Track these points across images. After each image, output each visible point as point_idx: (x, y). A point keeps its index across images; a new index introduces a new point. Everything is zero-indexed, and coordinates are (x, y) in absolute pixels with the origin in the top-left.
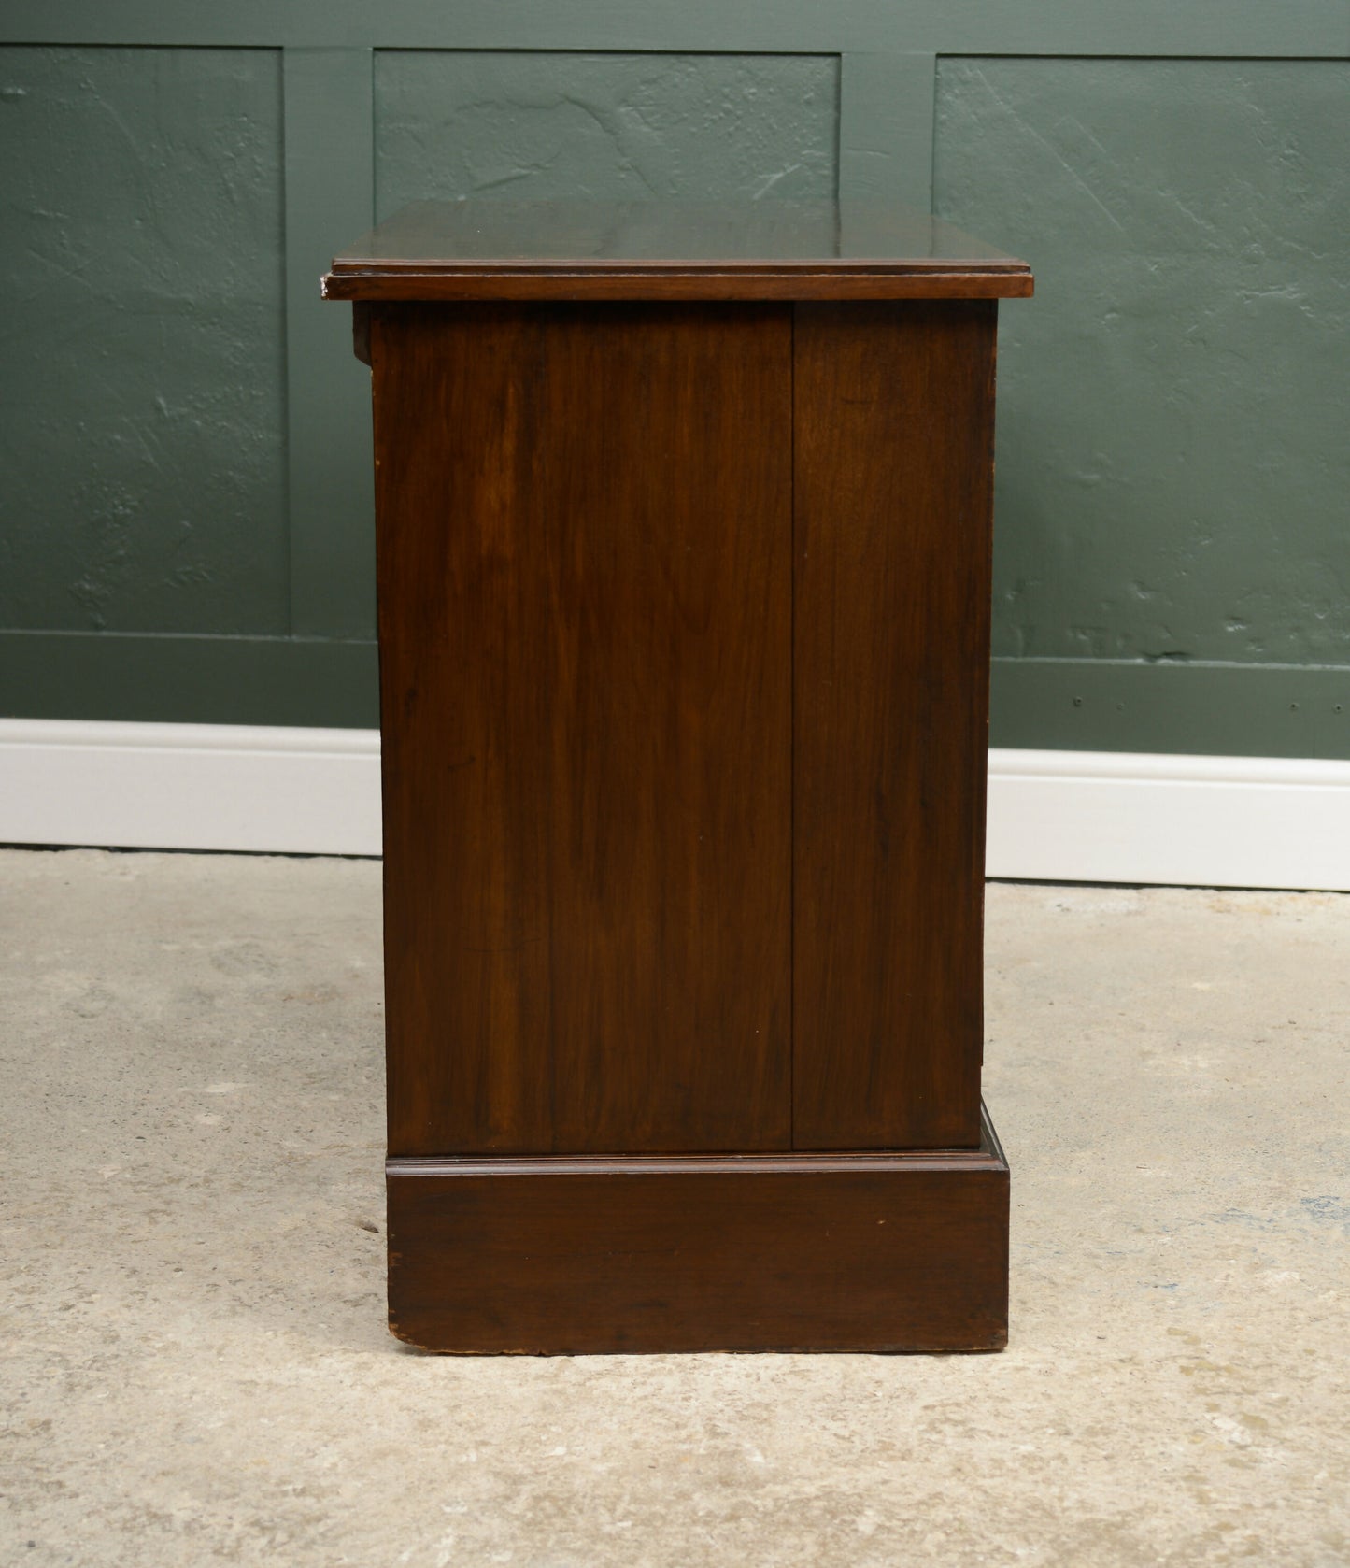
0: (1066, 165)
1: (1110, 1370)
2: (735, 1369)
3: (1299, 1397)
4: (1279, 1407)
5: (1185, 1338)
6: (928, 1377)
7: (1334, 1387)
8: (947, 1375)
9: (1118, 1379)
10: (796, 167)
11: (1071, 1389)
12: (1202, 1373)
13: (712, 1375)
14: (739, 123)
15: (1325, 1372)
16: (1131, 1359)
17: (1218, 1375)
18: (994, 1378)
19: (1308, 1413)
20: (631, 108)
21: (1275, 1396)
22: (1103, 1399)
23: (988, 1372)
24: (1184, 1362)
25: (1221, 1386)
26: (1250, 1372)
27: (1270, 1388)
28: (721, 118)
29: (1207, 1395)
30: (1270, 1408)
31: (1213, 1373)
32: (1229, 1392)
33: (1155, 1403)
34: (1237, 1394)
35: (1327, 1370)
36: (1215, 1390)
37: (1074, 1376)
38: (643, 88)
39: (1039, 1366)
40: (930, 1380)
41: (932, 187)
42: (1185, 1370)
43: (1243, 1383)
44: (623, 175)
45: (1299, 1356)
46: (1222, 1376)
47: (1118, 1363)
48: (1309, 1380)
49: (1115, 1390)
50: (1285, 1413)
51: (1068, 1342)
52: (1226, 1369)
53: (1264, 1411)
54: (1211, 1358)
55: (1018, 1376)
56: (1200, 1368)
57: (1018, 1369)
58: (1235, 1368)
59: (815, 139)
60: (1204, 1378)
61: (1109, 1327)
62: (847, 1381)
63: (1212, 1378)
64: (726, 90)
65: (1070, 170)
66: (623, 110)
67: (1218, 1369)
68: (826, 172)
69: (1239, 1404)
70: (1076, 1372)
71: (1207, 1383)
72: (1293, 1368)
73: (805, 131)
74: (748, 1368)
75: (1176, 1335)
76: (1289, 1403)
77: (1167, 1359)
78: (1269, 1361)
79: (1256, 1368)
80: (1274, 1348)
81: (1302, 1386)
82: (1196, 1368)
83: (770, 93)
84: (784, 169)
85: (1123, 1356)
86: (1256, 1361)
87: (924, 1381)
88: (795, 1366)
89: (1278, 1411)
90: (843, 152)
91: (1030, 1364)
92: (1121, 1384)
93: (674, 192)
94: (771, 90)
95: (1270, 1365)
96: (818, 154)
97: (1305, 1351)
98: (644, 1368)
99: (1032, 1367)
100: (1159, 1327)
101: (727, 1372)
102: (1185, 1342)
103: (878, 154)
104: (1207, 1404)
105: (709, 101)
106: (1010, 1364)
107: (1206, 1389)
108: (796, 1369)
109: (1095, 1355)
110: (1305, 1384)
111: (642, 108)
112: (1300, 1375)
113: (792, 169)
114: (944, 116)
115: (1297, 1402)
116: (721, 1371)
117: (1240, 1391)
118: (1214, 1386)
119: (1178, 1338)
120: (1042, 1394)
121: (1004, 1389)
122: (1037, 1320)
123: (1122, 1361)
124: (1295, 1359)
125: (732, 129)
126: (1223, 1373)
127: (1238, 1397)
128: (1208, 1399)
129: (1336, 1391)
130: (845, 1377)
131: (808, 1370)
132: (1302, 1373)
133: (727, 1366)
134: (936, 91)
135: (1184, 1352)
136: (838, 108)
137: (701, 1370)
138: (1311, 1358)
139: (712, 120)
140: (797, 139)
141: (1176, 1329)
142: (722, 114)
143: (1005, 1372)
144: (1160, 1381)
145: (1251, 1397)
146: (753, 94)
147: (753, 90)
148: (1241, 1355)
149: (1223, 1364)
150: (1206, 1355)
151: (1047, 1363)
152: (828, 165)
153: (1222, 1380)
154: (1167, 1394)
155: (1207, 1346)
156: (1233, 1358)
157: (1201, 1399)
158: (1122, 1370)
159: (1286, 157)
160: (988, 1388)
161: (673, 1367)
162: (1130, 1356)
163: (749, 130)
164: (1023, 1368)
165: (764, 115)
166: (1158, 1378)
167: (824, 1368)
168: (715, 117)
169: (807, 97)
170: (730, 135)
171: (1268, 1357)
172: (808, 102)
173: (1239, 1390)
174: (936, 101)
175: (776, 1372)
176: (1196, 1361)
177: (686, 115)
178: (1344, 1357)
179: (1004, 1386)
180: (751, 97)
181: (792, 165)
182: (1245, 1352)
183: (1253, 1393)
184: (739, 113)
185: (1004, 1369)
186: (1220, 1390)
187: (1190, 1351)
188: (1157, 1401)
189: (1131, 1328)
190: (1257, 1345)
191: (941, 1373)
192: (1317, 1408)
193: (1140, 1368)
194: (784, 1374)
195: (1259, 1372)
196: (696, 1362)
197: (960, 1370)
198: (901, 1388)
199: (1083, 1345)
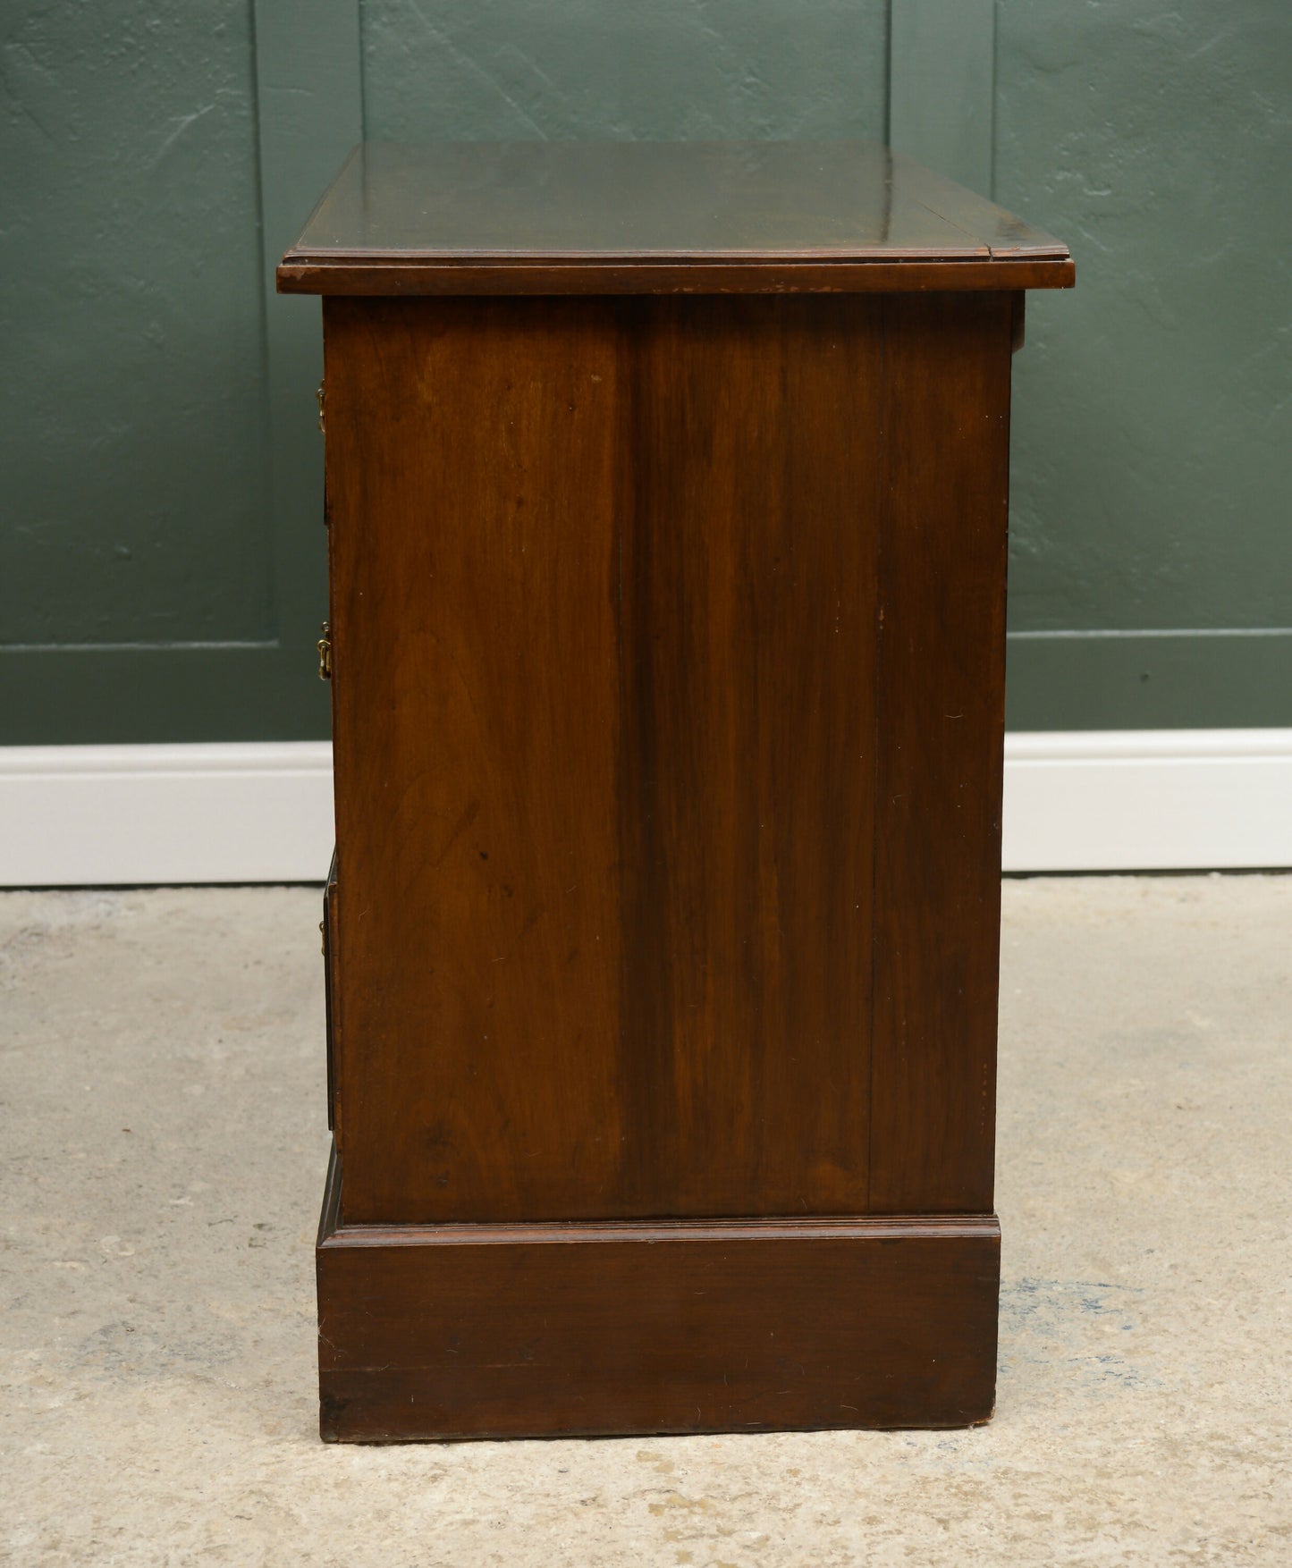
0: (509, 100)
1: (570, 1516)
2: (140, 1552)
3: (780, 1533)
4: (759, 1550)
5: (657, 1464)
6: (364, 1543)
7: (820, 1518)
8: (386, 1538)
9: (579, 1527)
10: (211, 107)
11: (525, 1546)
12: (673, 1511)
13: (112, 1562)
14: (142, 59)
15: (810, 1497)
16: (594, 1500)
17: (692, 1512)
18: (438, 1537)
19: (790, 1554)
20: (18, 45)
21: (754, 1535)
22: (561, 1556)
23: (433, 1529)
24: (654, 1498)
25: (693, 1528)
26: (726, 1506)
27: (748, 1526)
28: (122, 55)
29: (678, 1541)
30: (747, 1552)
31: (685, 1511)
32: (702, 1536)
33: (619, 1558)
34: (712, 1537)
35: (813, 1495)
36: (687, 1533)
37: (529, 1527)
38: (31, 21)
39: (490, 1517)
40: (366, 1546)
41: (364, 127)
42: (654, 1509)
43: (719, 1521)
44: (15, 121)
45: (782, 1478)
46: (695, 1513)
47: (578, 1505)
48: (791, 1510)
49: (575, 1542)
50: (765, 1558)
51: (525, 1480)
52: (701, 1504)
53: (740, 1556)
54: (684, 1490)
55: (466, 1532)
56: (671, 1505)
57: (466, 1523)
58: (711, 1501)
59: (229, 76)
60: (675, 1518)
61: (572, 1456)
62: (270, 1557)
63: (684, 1516)
64: (126, 22)
65: (514, 105)
66: (10, 47)
67: (691, 1504)
68: (245, 113)
69: (713, 1549)
70: (533, 1522)
71: (679, 1525)
72: (774, 1496)
73: (218, 67)
74: (155, 1548)
75: (647, 1460)
76: (769, 1543)
77: (635, 1495)
78: (748, 1489)
79: (734, 1499)
80: (755, 1470)
81: (784, 1520)
82: (666, 1506)
83: (177, 25)
84: (197, 111)
85: (585, 1496)
86: (735, 1489)
87: (359, 1549)
88: (211, 1541)
89: (757, 1556)
90: (262, 89)
91: (480, 1514)
92: (584, 1533)
93: (74, 139)
94: (177, 21)
95: (750, 1495)
96: (234, 93)
97: (790, 1471)
98: (34, 1558)
99: (483, 1518)
100: (628, 1451)
101: (130, 1557)
102: (657, 1470)
103: (301, 91)
104: (678, 1553)
105: (107, 36)
106: (458, 1517)
107: (678, 1532)
108: (212, 1545)
109: (555, 1496)
110: (786, 1516)
111: (32, 45)
112: (782, 1505)
113: (206, 110)
114: (371, 48)
115: (779, 1541)
116: (123, 1556)
117: (717, 1533)
118: (687, 1528)
119: (649, 1464)
120: (493, 1556)
121: (449, 1552)
122: (492, 1452)
123: (583, 1502)
124: (777, 1483)
125: (135, 66)
126: (696, 1509)
127: (712, 1541)
128: (680, 1547)
129: (821, 1522)
130: (269, 1550)
131: (226, 1546)
132: (785, 1501)
133: (131, 1549)
134: (361, 20)
135: (654, 1484)
136: (252, 39)
137: (100, 1557)
138: (795, 1480)
139: (112, 57)
140: (210, 76)
141: (647, 1453)
142: (123, 50)
143: (454, 1527)
144: (626, 1526)
145: (728, 1539)
146: (157, 26)
147: (157, 22)
148: (718, 1481)
149: (697, 1497)
150: (678, 1486)
151: (500, 1512)
152: (245, 104)
153: (696, 1519)
154: (633, 1544)
155: (681, 1472)
156: (708, 1487)
157: (673, 1546)
158: (584, 1516)
159: (748, 86)
160: (432, 1552)
161: (68, 1555)
162: (593, 1496)
163: (155, 66)
164: (474, 1522)
165: (170, 50)
166: (623, 1522)
167: (244, 1540)
168: (115, 53)
169: (217, 28)
170: (134, 72)
171: (747, 1483)
172: (220, 35)
173: (714, 1531)
174: (362, 30)
175: (187, 1551)
176: (668, 1495)
177: (82, 51)
178: (831, 1476)
179: (449, 1548)
180: (154, 30)
181: (205, 105)
182: (722, 1477)
183: (729, 1533)
184: (142, 48)
185: (451, 1524)
186: (692, 1533)
187: (660, 1482)
188: (622, 1554)
189: (598, 1455)
190: (736, 1468)
191: (378, 1535)
192: (800, 1547)
193: (604, 1510)
194: (197, 1554)
195: (738, 1505)
196: (95, 1546)
197: (400, 1530)
198: (332, 1561)
199: (542, 1483)
